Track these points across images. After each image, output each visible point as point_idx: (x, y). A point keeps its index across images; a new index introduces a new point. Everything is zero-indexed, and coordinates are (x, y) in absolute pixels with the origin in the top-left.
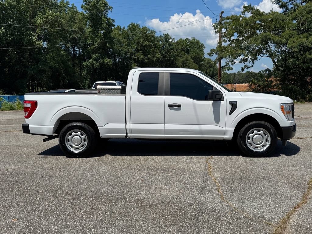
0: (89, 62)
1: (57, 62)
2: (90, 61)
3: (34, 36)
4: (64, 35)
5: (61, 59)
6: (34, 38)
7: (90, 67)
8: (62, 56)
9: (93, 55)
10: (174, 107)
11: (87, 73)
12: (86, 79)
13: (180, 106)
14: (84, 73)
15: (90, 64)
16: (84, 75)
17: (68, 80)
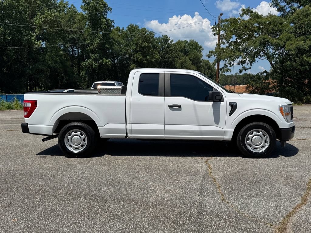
0: (87, 62)
1: (56, 62)
2: (89, 61)
3: (33, 36)
4: (63, 35)
5: (59, 59)
6: (33, 38)
8: (61, 56)
9: (92, 56)
11: (86, 74)
12: (85, 79)
13: (180, 107)
14: (83, 73)
15: (89, 64)
16: (83, 75)
17: (66, 80)
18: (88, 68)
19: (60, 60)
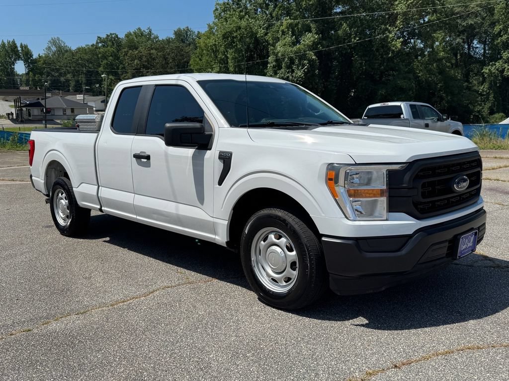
0: (494, 67)
1: (430, 72)
2: (497, 64)
3: (390, 32)
4: (450, 23)
5: (437, 66)
6: (391, 36)
7: (495, 75)
8: (440, 60)
9: (505, 53)
10: (142, 160)
11: (490, 88)
12: (488, 99)
13: (148, 158)
14: (484, 88)
15: (497, 70)
16: (483, 91)
17: (448, 102)
18: (496, 77)
19: (439, 67)
